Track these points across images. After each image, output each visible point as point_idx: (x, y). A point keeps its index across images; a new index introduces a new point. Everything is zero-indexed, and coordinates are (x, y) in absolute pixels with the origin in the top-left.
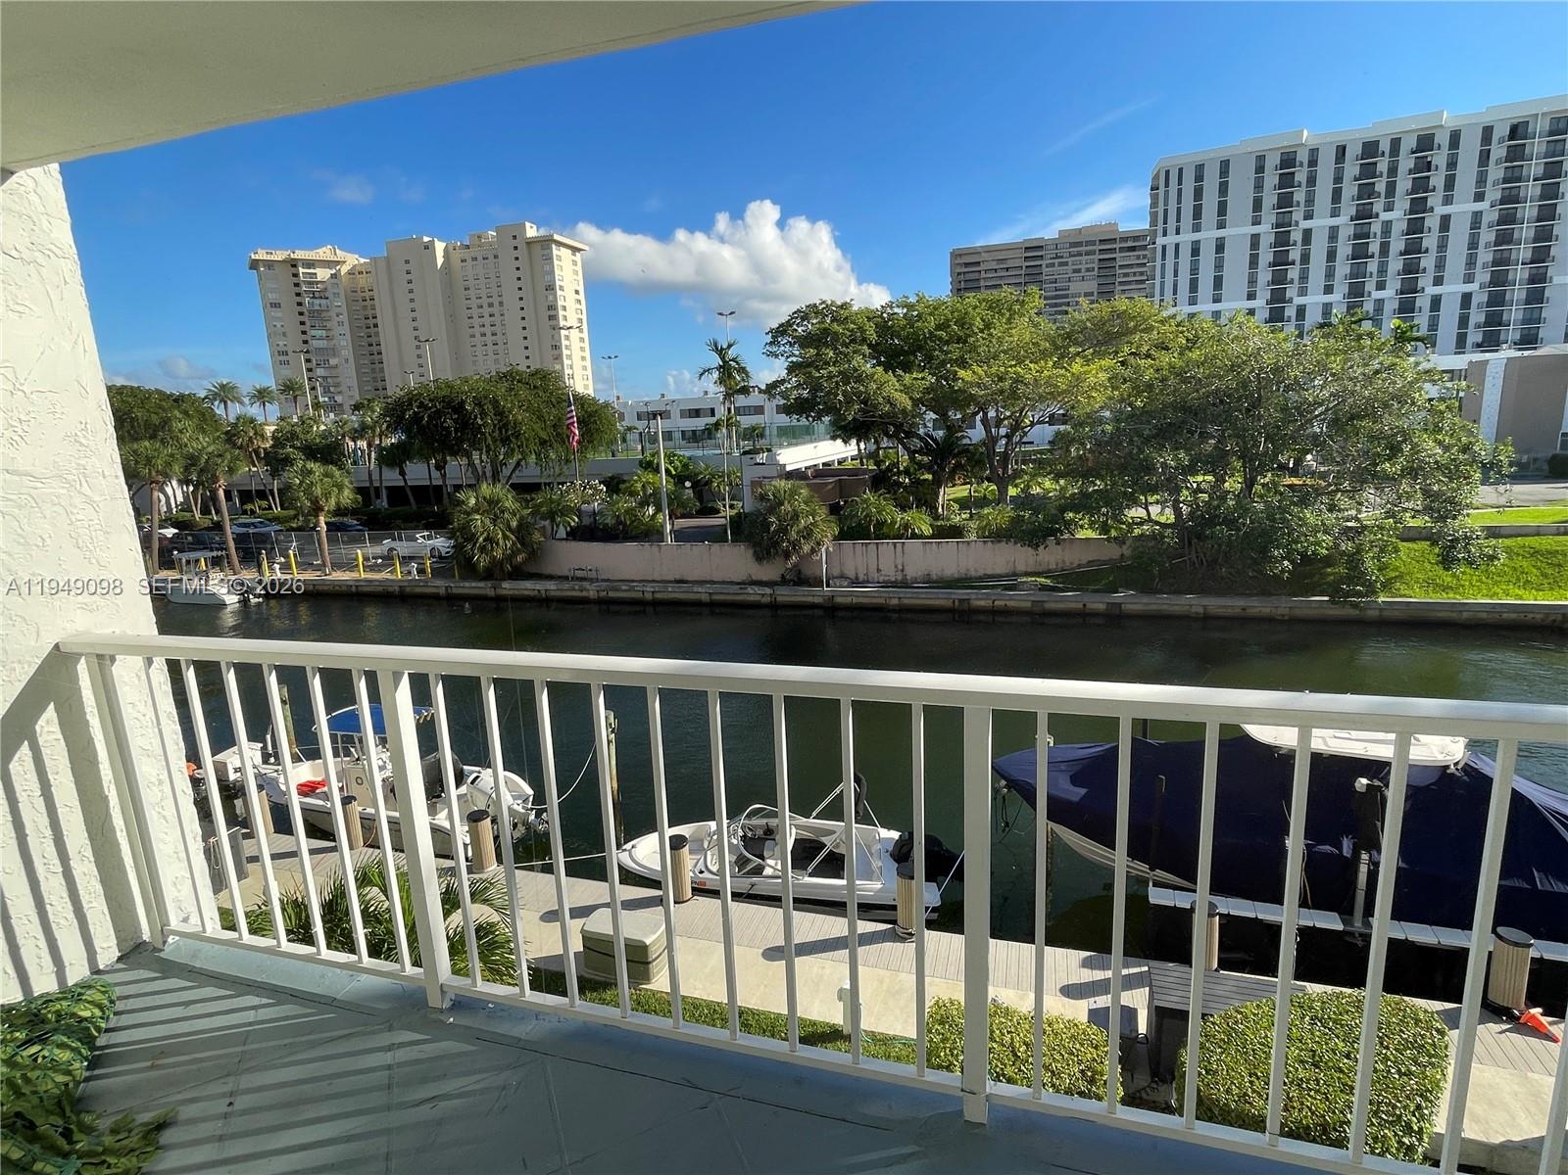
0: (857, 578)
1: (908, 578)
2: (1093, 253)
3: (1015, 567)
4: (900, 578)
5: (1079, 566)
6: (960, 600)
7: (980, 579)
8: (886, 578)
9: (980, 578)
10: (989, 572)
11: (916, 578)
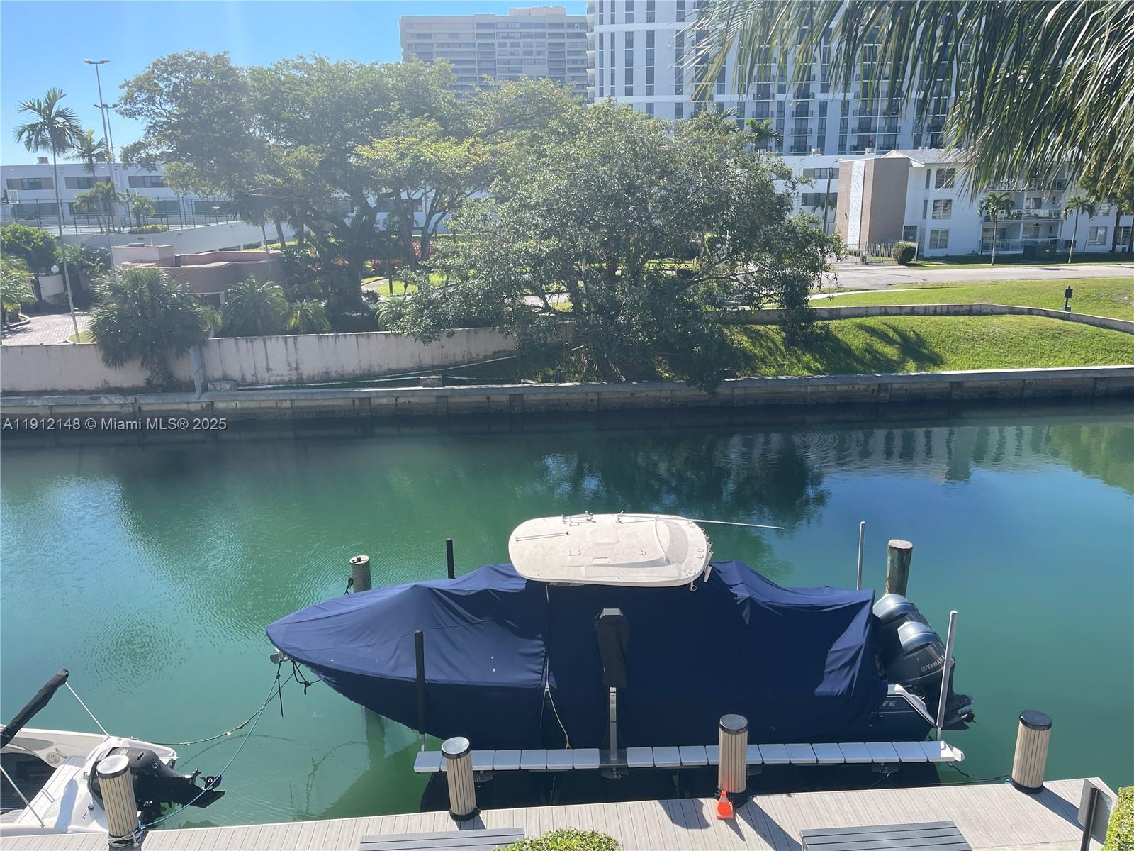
0: (244, 379)
1: (304, 376)
2: (542, 36)
3: (420, 360)
4: (294, 377)
5: (486, 357)
6: (360, 399)
7: (384, 375)
8: (279, 378)
9: (385, 373)
10: (394, 366)
11: (313, 377)
